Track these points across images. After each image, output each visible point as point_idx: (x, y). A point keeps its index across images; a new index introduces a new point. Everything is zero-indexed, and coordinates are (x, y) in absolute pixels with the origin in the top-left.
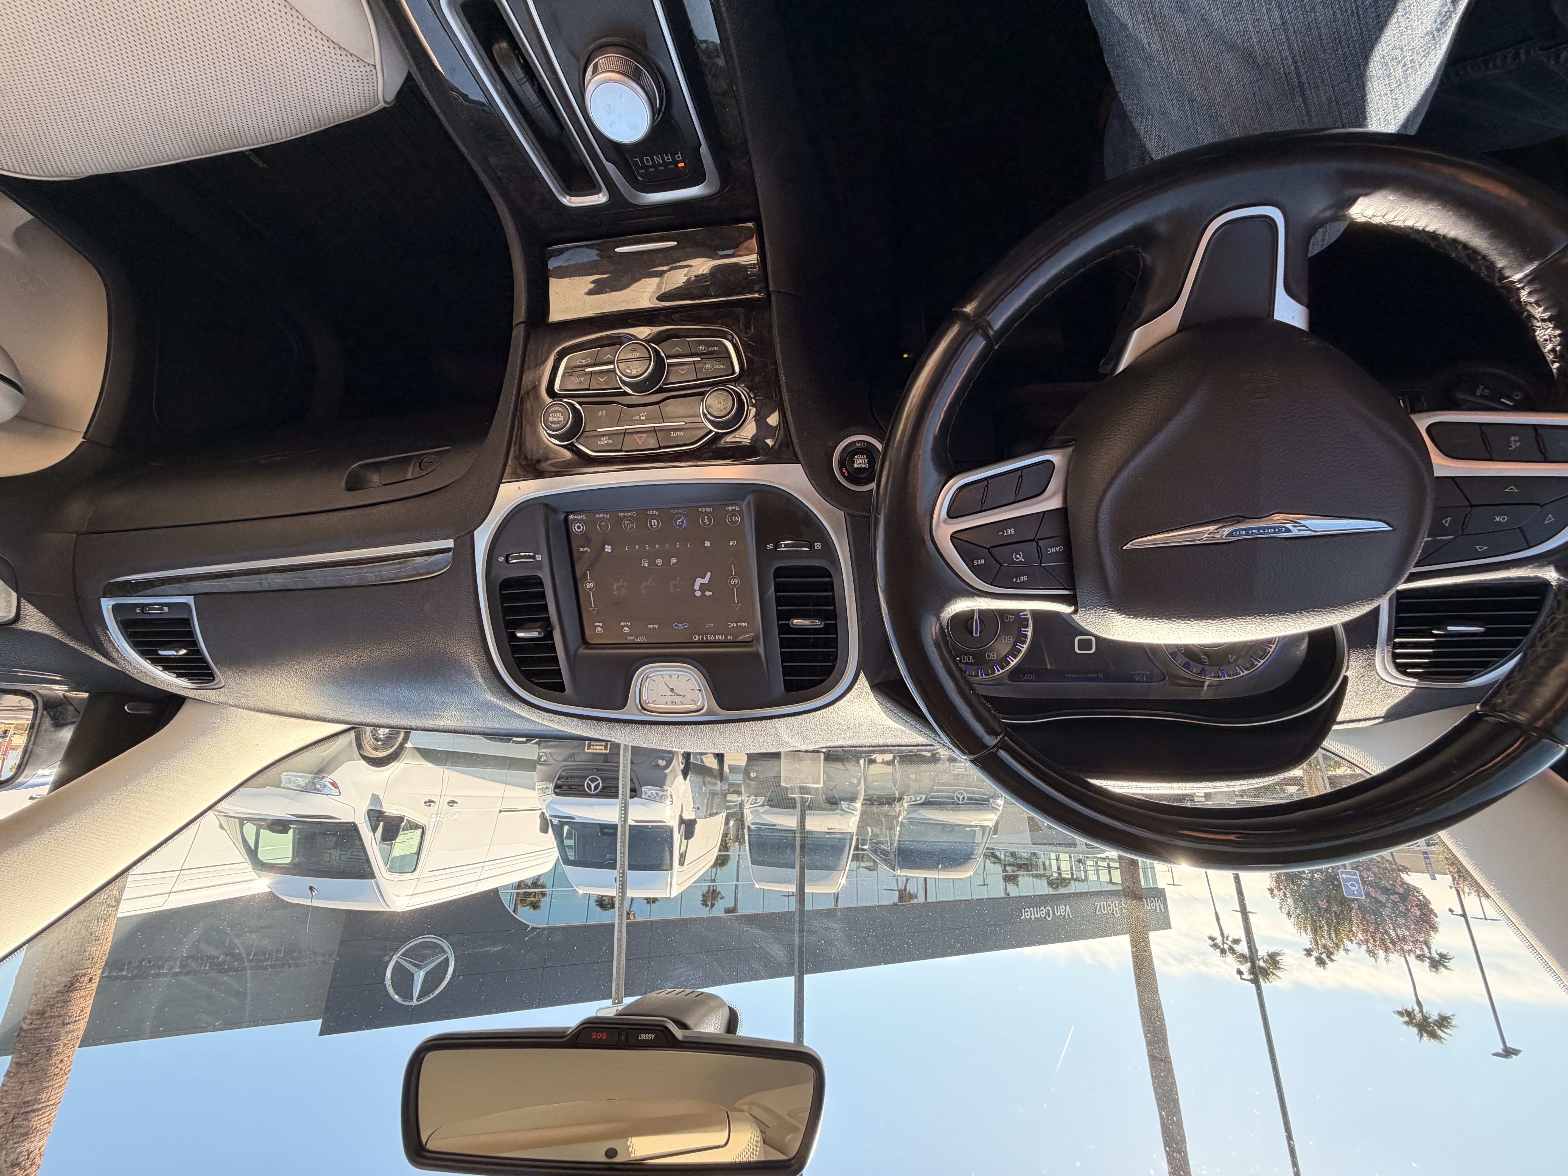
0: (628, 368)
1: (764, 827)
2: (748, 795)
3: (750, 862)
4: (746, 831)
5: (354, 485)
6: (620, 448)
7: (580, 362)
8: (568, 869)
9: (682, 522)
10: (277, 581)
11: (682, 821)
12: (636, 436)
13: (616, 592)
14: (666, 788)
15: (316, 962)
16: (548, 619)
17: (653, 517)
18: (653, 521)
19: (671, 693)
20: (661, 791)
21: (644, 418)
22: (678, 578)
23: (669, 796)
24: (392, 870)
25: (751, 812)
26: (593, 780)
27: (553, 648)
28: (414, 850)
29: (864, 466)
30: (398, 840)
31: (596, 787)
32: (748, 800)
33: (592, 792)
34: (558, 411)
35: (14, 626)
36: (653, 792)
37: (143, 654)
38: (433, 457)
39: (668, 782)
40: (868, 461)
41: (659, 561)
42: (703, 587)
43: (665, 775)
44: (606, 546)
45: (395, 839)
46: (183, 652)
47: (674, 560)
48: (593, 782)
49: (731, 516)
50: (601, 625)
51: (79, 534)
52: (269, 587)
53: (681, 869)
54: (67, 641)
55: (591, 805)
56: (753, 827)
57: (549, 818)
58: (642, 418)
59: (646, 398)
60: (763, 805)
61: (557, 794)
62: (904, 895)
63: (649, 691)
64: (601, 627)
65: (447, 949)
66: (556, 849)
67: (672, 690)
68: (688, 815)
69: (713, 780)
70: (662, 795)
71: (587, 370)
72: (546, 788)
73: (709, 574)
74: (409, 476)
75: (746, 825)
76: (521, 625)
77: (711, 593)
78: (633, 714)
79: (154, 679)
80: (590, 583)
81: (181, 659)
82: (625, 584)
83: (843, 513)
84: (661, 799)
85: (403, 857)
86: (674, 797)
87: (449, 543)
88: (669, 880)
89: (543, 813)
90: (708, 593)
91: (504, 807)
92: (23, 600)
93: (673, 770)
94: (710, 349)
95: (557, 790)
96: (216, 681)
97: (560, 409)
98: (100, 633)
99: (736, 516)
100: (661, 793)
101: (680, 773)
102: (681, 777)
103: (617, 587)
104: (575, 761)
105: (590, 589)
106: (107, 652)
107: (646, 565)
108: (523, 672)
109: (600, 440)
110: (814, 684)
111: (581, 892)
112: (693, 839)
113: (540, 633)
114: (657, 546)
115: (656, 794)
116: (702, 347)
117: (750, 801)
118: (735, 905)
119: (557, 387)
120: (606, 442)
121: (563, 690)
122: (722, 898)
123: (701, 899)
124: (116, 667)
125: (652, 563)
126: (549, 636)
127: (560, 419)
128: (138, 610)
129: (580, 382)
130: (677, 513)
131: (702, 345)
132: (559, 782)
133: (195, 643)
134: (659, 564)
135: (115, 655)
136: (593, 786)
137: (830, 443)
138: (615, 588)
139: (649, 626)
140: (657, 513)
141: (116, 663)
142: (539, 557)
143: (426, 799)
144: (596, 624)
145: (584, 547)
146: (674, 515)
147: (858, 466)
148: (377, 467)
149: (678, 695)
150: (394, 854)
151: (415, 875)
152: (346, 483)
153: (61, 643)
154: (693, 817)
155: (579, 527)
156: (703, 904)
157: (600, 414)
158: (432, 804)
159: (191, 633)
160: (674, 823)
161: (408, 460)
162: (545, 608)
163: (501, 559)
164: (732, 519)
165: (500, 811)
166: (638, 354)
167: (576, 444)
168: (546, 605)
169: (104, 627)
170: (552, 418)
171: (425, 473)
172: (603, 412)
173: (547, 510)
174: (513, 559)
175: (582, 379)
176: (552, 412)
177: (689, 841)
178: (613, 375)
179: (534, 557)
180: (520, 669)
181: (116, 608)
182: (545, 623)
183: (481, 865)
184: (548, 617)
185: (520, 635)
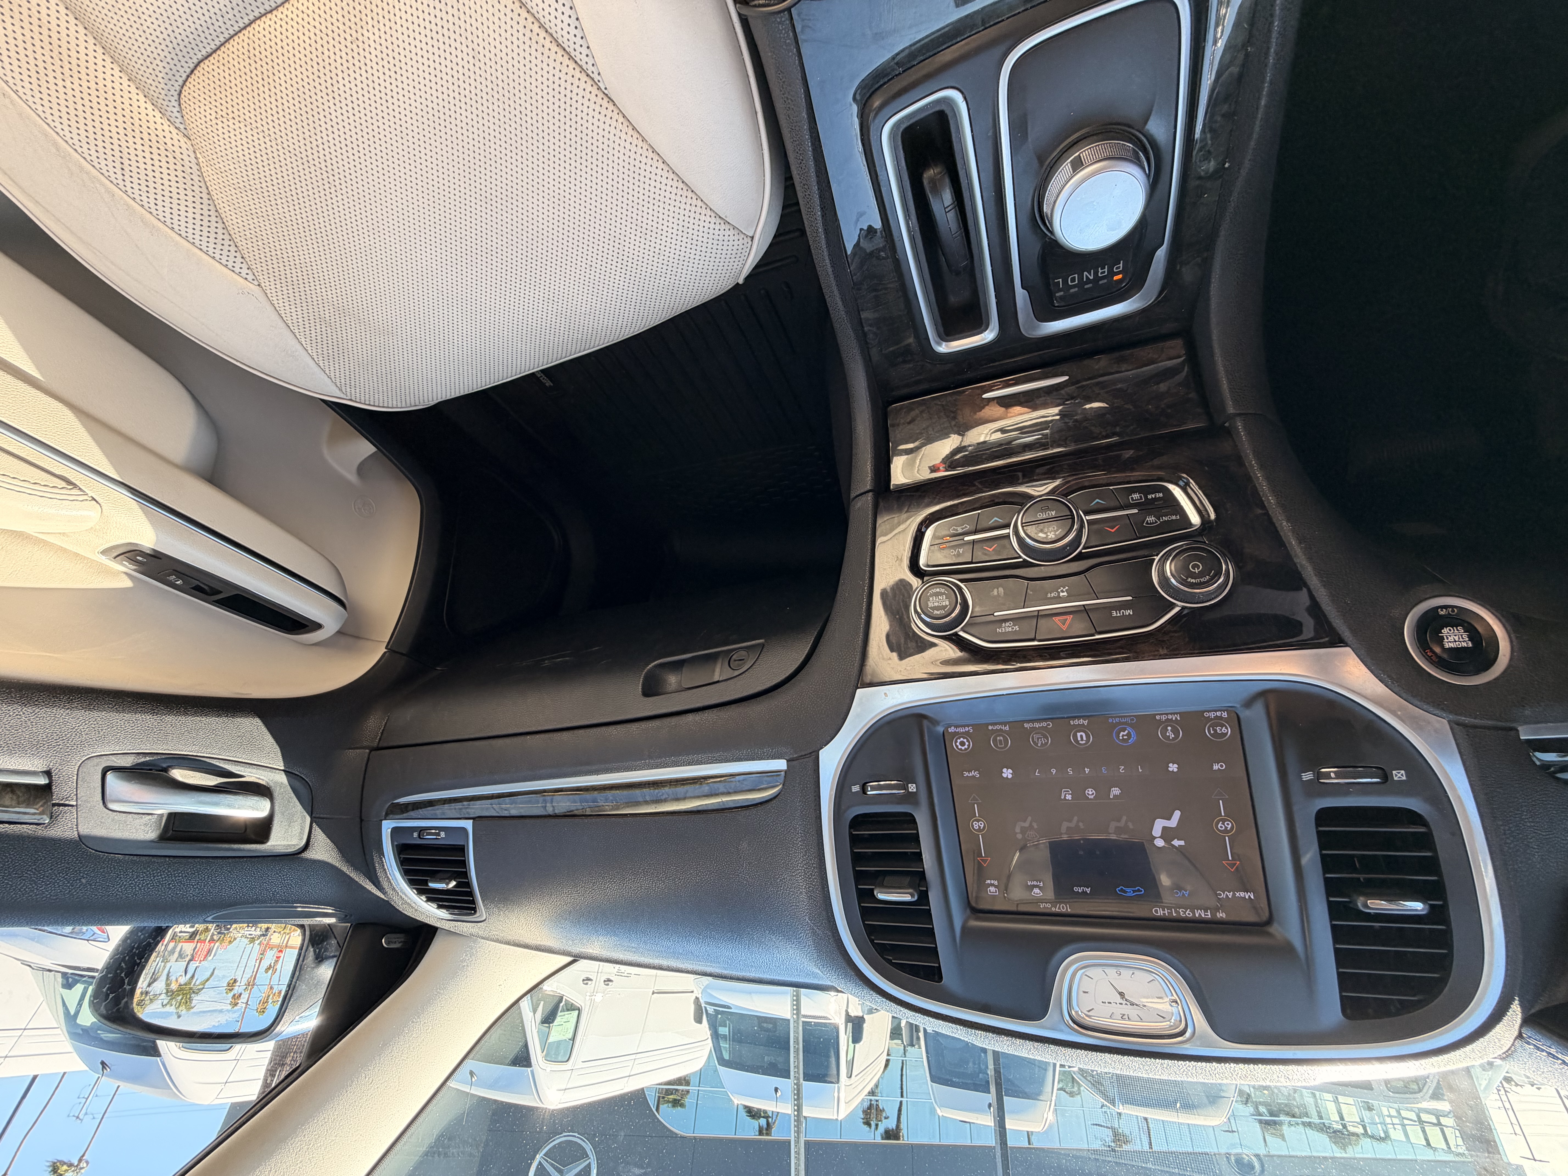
0: (1042, 531)
3: (929, 1079)
4: (921, 1035)
5: (651, 689)
6: (1033, 637)
7: (954, 529)
8: (722, 1069)
9: (1129, 735)
10: (562, 805)
12: (1056, 619)
13: (1019, 836)
15: (463, 1153)
16: (922, 875)
17: (1081, 728)
18: (1079, 734)
19: (1121, 1001)
21: (1065, 594)
22: (1124, 818)
24: (548, 1058)
27: (927, 915)
28: (570, 1036)
29: (1464, 644)
30: (556, 1023)
34: (941, 594)
35: (303, 855)
37: (412, 883)
38: (743, 653)
40: (1469, 637)
41: (1090, 793)
42: (1167, 834)
44: (1005, 770)
45: (553, 1022)
46: (453, 884)
47: (1115, 791)
49: (1214, 726)
50: (996, 883)
51: (373, 749)
52: (554, 810)
53: (849, 1081)
54: (345, 869)
55: (750, 993)
57: (703, 1005)
58: (1062, 594)
59: (1055, 568)
62: (1119, 1138)
63: (1081, 993)
64: (996, 887)
65: (589, 1153)
66: (710, 1041)
67: (1122, 994)
68: (855, 1013)
71: (966, 539)
73: (1177, 814)
74: (716, 678)
76: (881, 880)
77: (1182, 843)
78: (1061, 1031)
79: (416, 910)
80: (978, 821)
81: (447, 892)
82: (1035, 825)
83: (1445, 721)
85: (559, 1043)
87: (781, 764)
88: (836, 1095)
89: (697, 998)
90: (1176, 843)
91: (657, 988)
92: (314, 825)
94: (1149, 497)
96: (478, 914)
97: (943, 590)
98: (376, 859)
99: (1222, 726)
103: (1022, 828)
105: (979, 830)
106: (379, 882)
107: (1069, 797)
108: (876, 946)
109: (1000, 627)
110: (1406, 1008)
111: (736, 1102)
112: (861, 1043)
113: (912, 895)
114: (1087, 770)
116: (1136, 496)
118: (898, 1126)
119: (922, 561)
120: (1010, 629)
121: (941, 978)
122: (886, 1118)
123: (862, 1116)
124: (383, 896)
125: (1079, 795)
126: (924, 897)
127: (944, 604)
128: (415, 835)
129: (959, 555)
130: (1120, 723)
131: (1135, 492)
133: (465, 874)
134: (1092, 797)
135: (385, 885)
137: (1396, 613)
138: (1018, 830)
139: (1076, 889)
140: (1086, 723)
141: (384, 893)
142: (912, 788)
143: (584, 977)
144: (988, 882)
145: (970, 771)
146: (1114, 725)
147: (1452, 645)
148: (677, 666)
149: (1132, 1004)
150: (551, 1040)
151: (568, 1066)
152: (643, 689)
153: (340, 870)
154: (860, 1014)
155: (962, 744)
156: (865, 1123)
157: (995, 592)
158: (589, 982)
159: (464, 863)
160: (840, 1021)
161: (713, 658)
162: (918, 857)
163: (856, 788)
164: (1215, 731)
165: (653, 993)
166: (1053, 513)
167: (962, 634)
168: (920, 854)
169: (381, 853)
170: (933, 602)
171: (737, 673)
172: (998, 590)
173: (925, 723)
174: (873, 788)
175: (961, 551)
176: (932, 595)
177: (857, 1045)
178: (1006, 541)
179: (905, 788)
180: (872, 941)
181: (395, 831)
182: (919, 880)
183: (633, 1057)
184: (923, 872)
185: (881, 896)
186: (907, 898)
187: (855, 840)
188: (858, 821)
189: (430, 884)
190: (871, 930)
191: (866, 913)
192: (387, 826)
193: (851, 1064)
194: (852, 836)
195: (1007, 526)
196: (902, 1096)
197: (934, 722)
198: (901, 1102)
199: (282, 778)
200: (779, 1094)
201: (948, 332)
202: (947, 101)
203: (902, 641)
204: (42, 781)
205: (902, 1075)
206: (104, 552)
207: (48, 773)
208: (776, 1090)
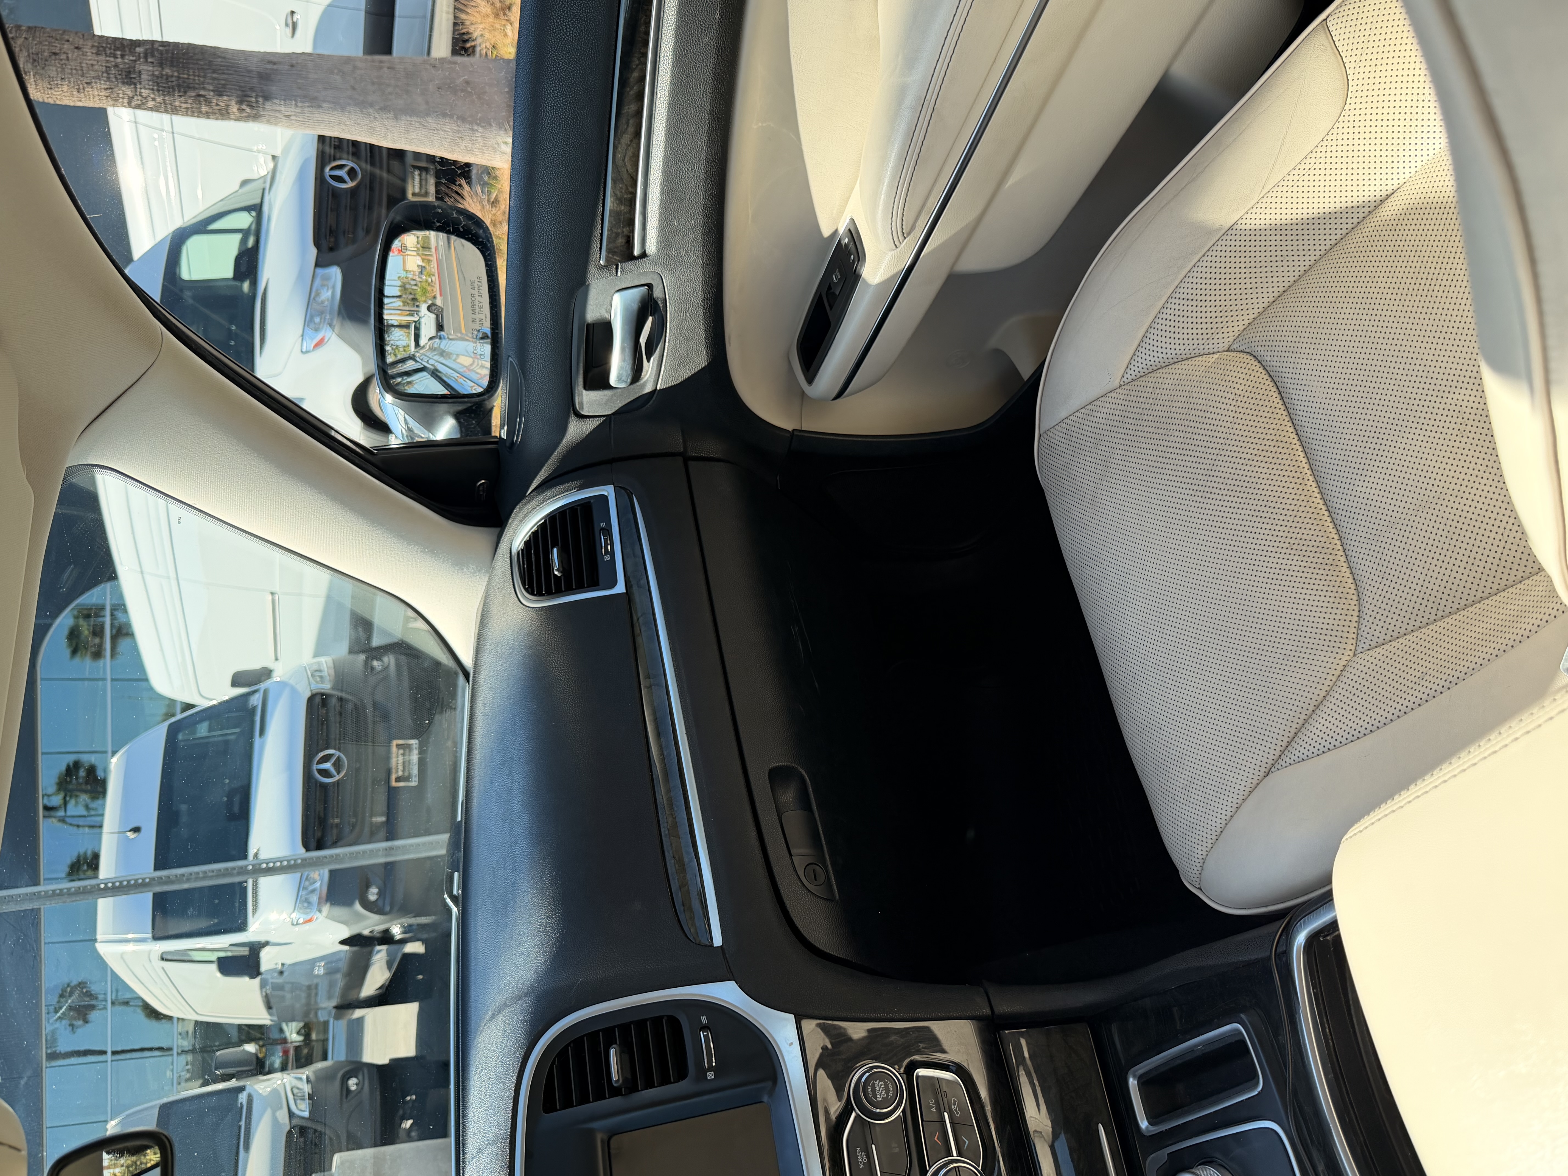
1: (243, 1123)
2: (312, 1078)
3: (165, 1100)
4: (233, 1083)
5: (777, 777)
7: (956, 1100)
11: (255, 949)
14: (326, 908)
16: (635, 1089)
20: (320, 898)
23: (308, 917)
25: (275, 1091)
26: (338, 765)
27: (600, 1096)
31: (325, 773)
32: (300, 1079)
33: (315, 767)
35: (572, 414)
36: (318, 885)
38: (824, 879)
39: (340, 911)
43: (349, 903)
46: (558, 573)
48: (334, 765)
51: (684, 454)
53: (156, 957)
55: (290, 767)
56: (243, 1098)
57: (262, 685)
60: (291, 1115)
61: (311, 700)
68: (268, 960)
69: (337, 991)
70: (309, 903)
71: (946, 1114)
72: (321, 677)
74: (793, 851)
75: (248, 1083)
76: (626, 1051)
81: (548, 568)
84: (303, 901)
86: (307, 926)
87: (717, 940)
88: (131, 936)
89: (270, 674)
91: (281, 597)
92: (602, 419)
93: (359, 918)
95: (318, 700)
100: (314, 899)
101: (355, 930)
102: (346, 933)
104: (374, 723)
108: (566, 1051)
109: (861, 1151)
111: (113, 761)
112: (219, 975)
113: (617, 1081)
115: (313, 891)
117: (299, 1084)
119: (921, 1072)
120: (860, 1160)
121: (547, 1111)
126: (616, 1092)
127: (879, 1096)
128: (603, 525)
129: (929, 1107)
132: (333, 701)
133: (570, 589)
136: (327, 766)
141: (534, 494)
142: (711, 1075)
148: (805, 805)
152: (776, 767)
154: (264, 967)
157: (895, 1144)
159: (580, 586)
160: (254, 932)
161: (818, 845)
162: (650, 1085)
163: (704, 1020)
167: (853, 1115)
168: (653, 1086)
169: (581, 488)
170: (879, 1085)
171: (801, 873)
172: (897, 1147)
173: (769, 1084)
174: (706, 1037)
175: (934, 1110)
176: (885, 1083)
177: (214, 967)
178: (943, 1153)
179: (711, 1068)
180: (569, 1045)
181: (604, 499)
182: (630, 1086)
183: (172, 575)
184: (638, 1091)
185: (612, 1052)
186: (615, 1077)
187: (657, 1021)
188: (674, 1023)
189: (555, 550)
190: (578, 1043)
191: (594, 1036)
192: (608, 491)
193: (182, 958)
194: (660, 1018)
195: (960, 1154)
196: (114, 1053)
197: (771, 1093)
198: (104, 1053)
199: (648, 389)
200: (131, 835)
201: (1145, 1083)
202: (1252, 1077)
203: (843, 1057)
204: (636, 252)
205: (151, 1049)
206: (852, 220)
207: (644, 255)
208: (136, 830)
